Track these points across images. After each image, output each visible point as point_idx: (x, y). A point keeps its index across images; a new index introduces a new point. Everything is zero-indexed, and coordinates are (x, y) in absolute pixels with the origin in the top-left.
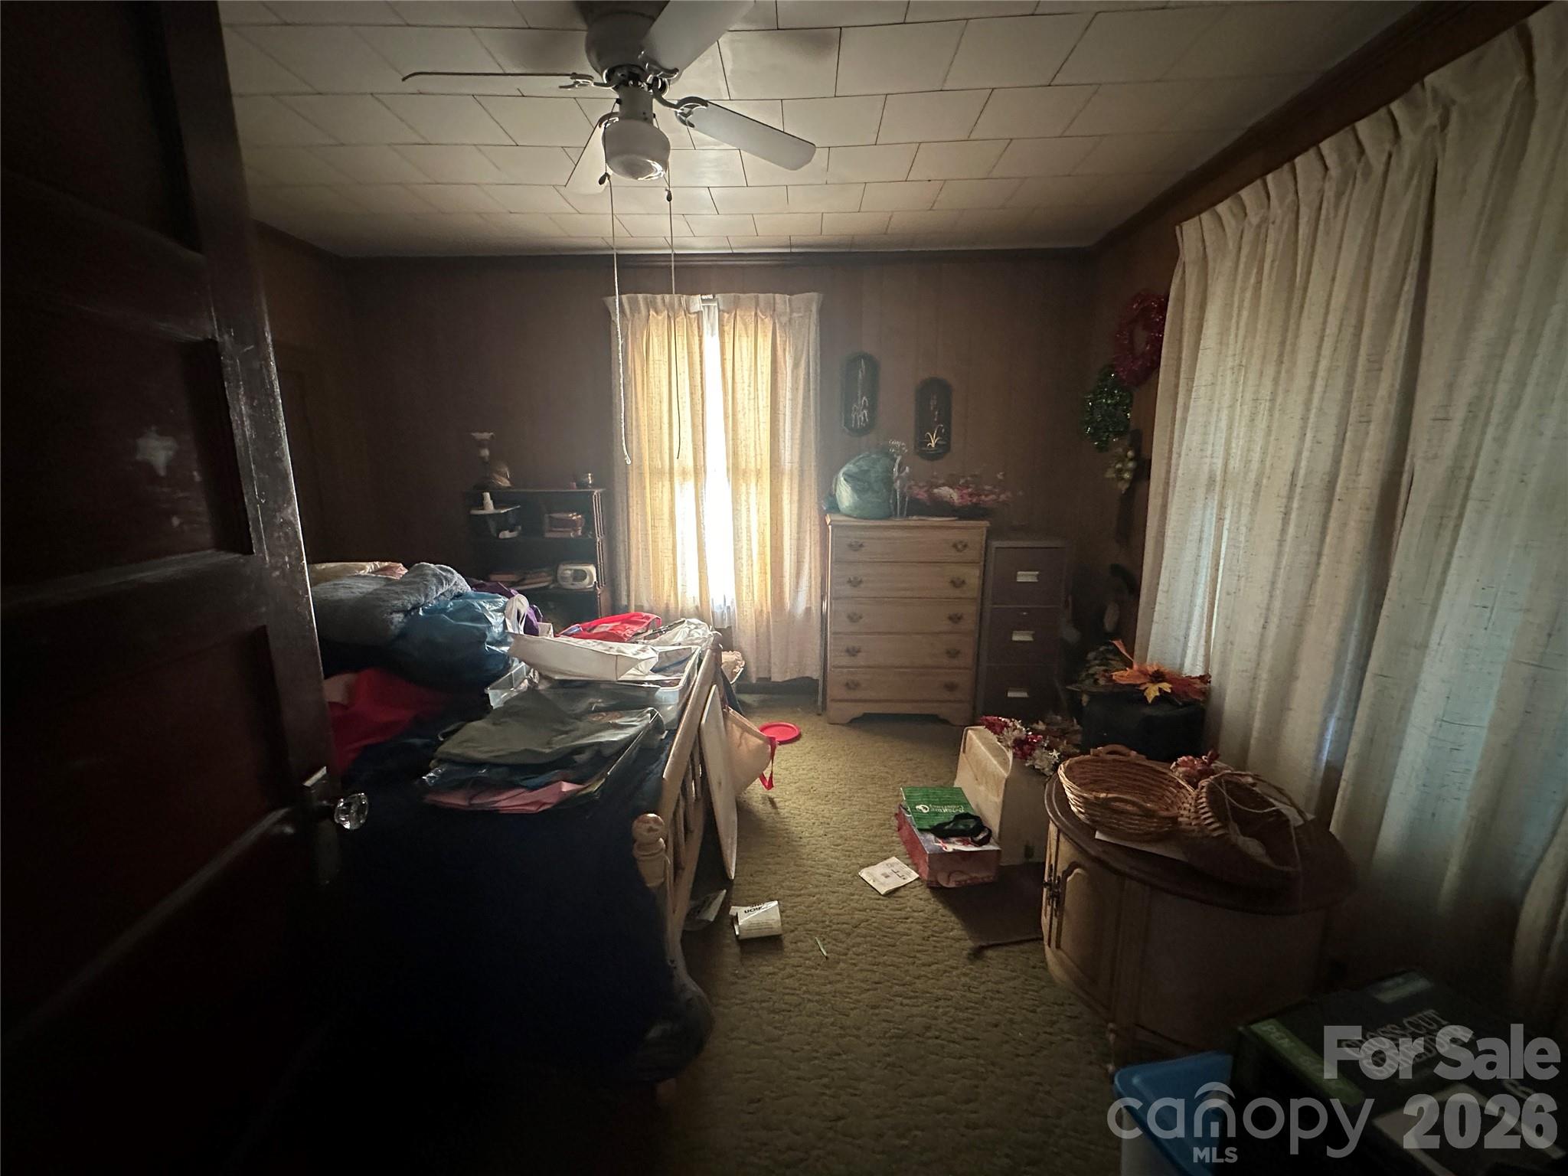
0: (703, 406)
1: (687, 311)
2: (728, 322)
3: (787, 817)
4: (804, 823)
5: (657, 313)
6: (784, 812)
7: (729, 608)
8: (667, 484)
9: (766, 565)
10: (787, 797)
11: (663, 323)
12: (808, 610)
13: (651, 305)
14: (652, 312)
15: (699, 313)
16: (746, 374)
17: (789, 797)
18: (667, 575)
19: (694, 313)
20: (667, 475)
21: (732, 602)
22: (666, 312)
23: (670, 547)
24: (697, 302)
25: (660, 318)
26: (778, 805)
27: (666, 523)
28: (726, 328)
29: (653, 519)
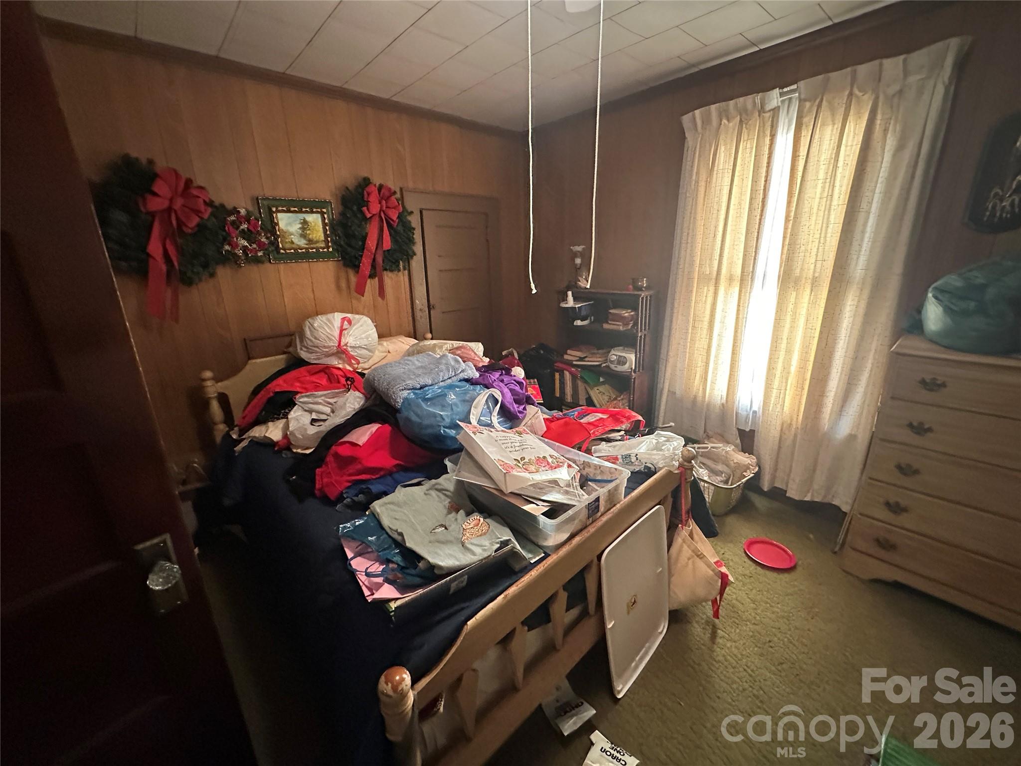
0: (762, 211)
1: (762, 110)
2: (810, 111)
3: (719, 662)
4: (734, 682)
5: (728, 121)
6: (719, 653)
7: (755, 412)
8: (712, 289)
9: (804, 380)
10: (732, 635)
11: (734, 129)
12: (852, 438)
13: (724, 115)
14: (725, 121)
15: (776, 110)
16: (823, 168)
17: (737, 638)
18: (699, 372)
19: (770, 111)
20: (714, 281)
21: (759, 408)
22: (739, 117)
23: (706, 347)
24: (774, 98)
25: (731, 124)
26: (719, 640)
27: (706, 324)
28: (805, 120)
29: (694, 320)
